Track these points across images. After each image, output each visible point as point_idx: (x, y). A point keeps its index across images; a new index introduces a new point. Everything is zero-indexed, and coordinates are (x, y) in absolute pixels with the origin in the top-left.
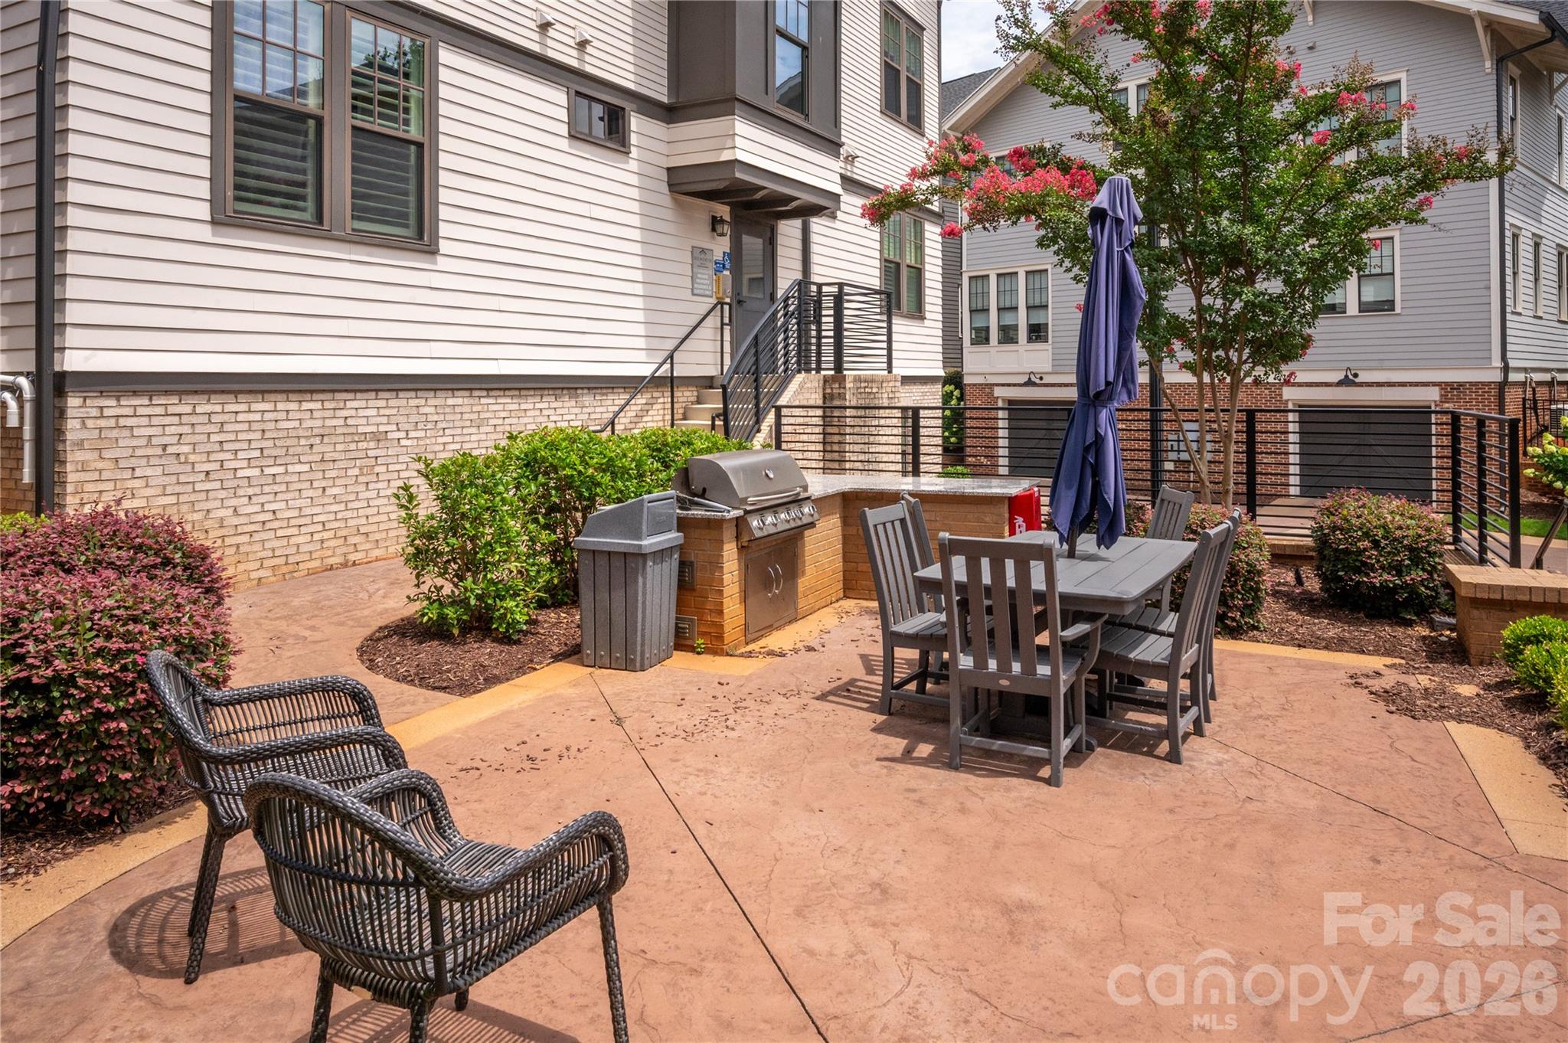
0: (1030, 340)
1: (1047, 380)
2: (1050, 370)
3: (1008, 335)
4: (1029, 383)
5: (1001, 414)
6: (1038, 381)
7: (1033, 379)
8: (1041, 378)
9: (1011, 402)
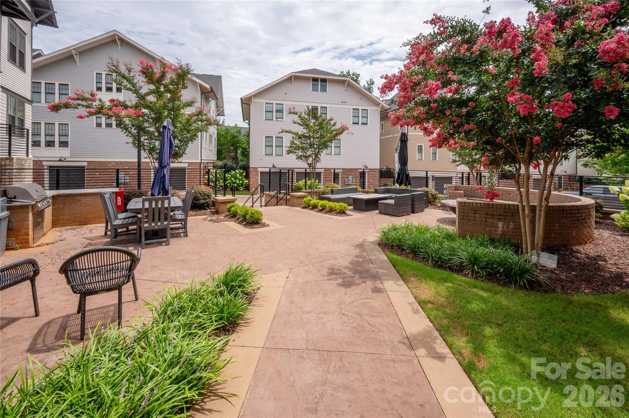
0: (60, 146)
1: (67, 159)
2: (69, 156)
3: (50, 144)
4: (60, 160)
5: (46, 171)
6: (64, 160)
7: (62, 159)
8: (65, 159)
9: (50, 167)
